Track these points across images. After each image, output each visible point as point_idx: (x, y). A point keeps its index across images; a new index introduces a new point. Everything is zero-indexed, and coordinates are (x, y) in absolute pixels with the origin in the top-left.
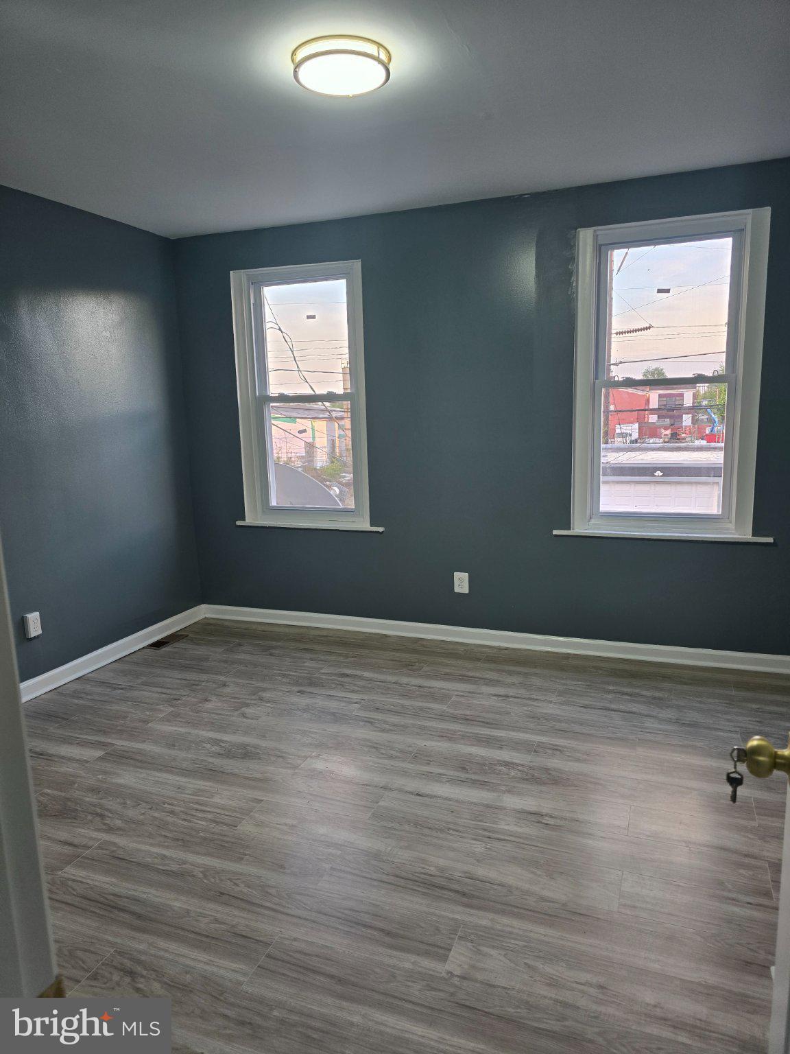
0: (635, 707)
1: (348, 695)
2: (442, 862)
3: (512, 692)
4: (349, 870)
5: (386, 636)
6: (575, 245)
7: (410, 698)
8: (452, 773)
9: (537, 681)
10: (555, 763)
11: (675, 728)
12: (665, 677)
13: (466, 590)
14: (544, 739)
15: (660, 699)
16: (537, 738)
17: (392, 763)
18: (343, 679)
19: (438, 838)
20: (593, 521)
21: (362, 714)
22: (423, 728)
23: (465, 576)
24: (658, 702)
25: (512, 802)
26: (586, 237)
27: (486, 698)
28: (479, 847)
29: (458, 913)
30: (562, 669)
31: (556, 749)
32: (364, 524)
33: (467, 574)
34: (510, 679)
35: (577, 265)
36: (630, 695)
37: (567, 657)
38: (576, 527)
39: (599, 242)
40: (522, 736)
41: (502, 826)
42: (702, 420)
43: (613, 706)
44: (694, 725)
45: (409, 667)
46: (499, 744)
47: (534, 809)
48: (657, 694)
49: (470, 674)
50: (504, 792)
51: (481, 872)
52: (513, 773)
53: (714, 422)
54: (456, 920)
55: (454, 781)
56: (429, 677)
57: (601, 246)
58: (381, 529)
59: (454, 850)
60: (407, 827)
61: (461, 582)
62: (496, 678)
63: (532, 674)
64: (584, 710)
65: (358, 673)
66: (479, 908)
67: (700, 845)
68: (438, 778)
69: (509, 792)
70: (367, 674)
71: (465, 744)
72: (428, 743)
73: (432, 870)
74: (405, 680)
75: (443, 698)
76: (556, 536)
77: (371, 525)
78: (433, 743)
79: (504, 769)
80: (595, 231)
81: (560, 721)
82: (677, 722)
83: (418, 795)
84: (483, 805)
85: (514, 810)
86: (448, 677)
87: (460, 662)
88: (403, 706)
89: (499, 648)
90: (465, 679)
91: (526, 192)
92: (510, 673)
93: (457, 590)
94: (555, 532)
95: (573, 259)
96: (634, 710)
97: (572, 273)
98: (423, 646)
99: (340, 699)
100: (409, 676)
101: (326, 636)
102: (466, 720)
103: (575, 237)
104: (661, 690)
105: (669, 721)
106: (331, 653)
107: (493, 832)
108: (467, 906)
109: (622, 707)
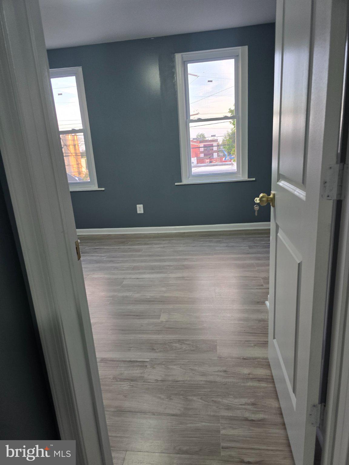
0: (212, 244)
1: (100, 254)
2: (152, 295)
3: (165, 245)
4: (117, 302)
5: (110, 235)
6: (174, 61)
7: (126, 252)
8: (148, 271)
9: (174, 241)
10: (186, 263)
11: (226, 248)
12: (220, 235)
13: (142, 212)
14: (181, 257)
15: (220, 241)
16: (178, 257)
17: (125, 271)
18: (96, 250)
19: (148, 289)
20: (190, 178)
21: (107, 259)
22: (134, 260)
23: (141, 206)
24: (219, 242)
25: (172, 275)
26: (178, 57)
27: (156, 248)
28: (164, 289)
29: (161, 306)
30: (183, 237)
31: (185, 259)
32: (95, 188)
33: (142, 205)
34: (164, 242)
35: (176, 69)
36: (209, 241)
37: (184, 233)
38: (184, 181)
39: (184, 60)
40: (172, 257)
41: (170, 282)
42: (221, 155)
43: (203, 245)
44: (233, 246)
45: (123, 243)
46: (164, 261)
47: (181, 276)
48: (218, 240)
49: (148, 242)
50: (169, 273)
51: (166, 295)
52: (171, 268)
53: (226, 155)
54: (161, 308)
55: (149, 273)
56: (132, 245)
57: (184, 62)
58: (103, 189)
59: (155, 291)
60: (136, 288)
61: (140, 209)
62: (158, 242)
63: (172, 240)
64: (193, 247)
65: (102, 247)
66: (168, 304)
67: (238, 277)
68: (144, 273)
69: (171, 273)
70: (105, 247)
71: (152, 263)
72: (137, 264)
73: (148, 297)
74: (122, 247)
75: (139, 251)
76: (177, 185)
77: (99, 187)
78: (139, 264)
79: (168, 267)
80: (182, 55)
81: (186, 251)
82: (226, 246)
83: (137, 279)
84: (163, 278)
85: (173, 277)
86: (139, 244)
87: (143, 239)
88: (124, 255)
89: (158, 234)
90: (145, 244)
91: (153, 37)
92: (164, 240)
93: (138, 212)
94: (176, 184)
95: (174, 67)
96: (212, 245)
97: (174, 73)
98: (127, 236)
99: (98, 256)
100: (124, 246)
101: (84, 237)
102: (150, 256)
103: (174, 57)
104: (220, 238)
105: (224, 247)
106: (87, 243)
107: (168, 284)
108: (164, 304)
109: (206, 245)
